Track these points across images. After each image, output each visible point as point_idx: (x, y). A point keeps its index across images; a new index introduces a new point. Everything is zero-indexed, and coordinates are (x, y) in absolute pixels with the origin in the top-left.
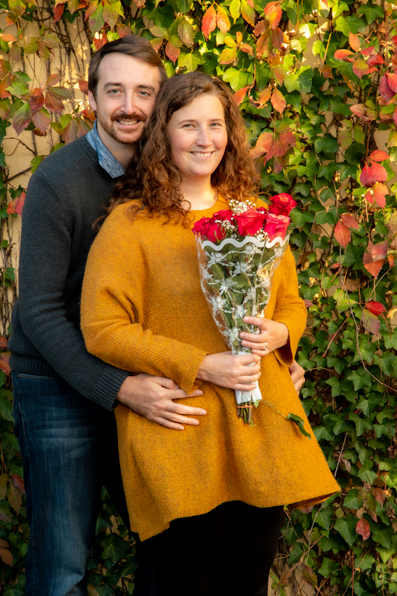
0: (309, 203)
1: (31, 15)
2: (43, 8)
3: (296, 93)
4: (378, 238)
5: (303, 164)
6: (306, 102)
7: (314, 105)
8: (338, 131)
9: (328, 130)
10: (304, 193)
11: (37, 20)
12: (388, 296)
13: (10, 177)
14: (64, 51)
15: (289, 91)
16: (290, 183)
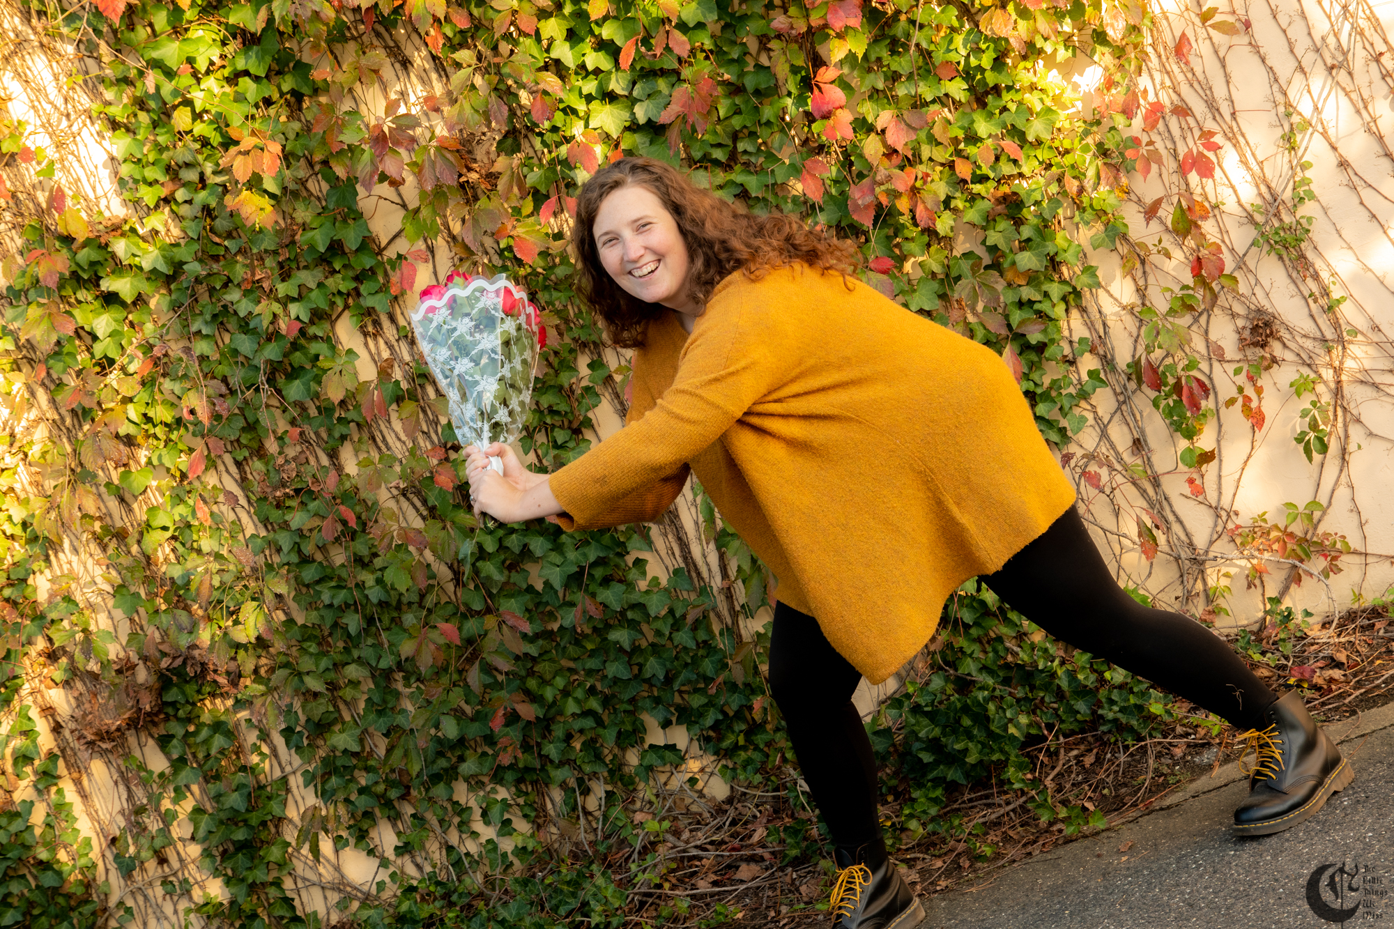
0: (761, 160)
1: (343, 35)
2: (355, 21)
3: (700, 26)
4: (861, 176)
5: (738, 112)
6: (718, 33)
7: (729, 35)
8: (770, 58)
9: (756, 59)
10: (750, 149)
11: (354, 38)
12: (898, 245)
13: (383, 245)
14: (398, 66)
15: (691, 25)
16: (730, 143)
